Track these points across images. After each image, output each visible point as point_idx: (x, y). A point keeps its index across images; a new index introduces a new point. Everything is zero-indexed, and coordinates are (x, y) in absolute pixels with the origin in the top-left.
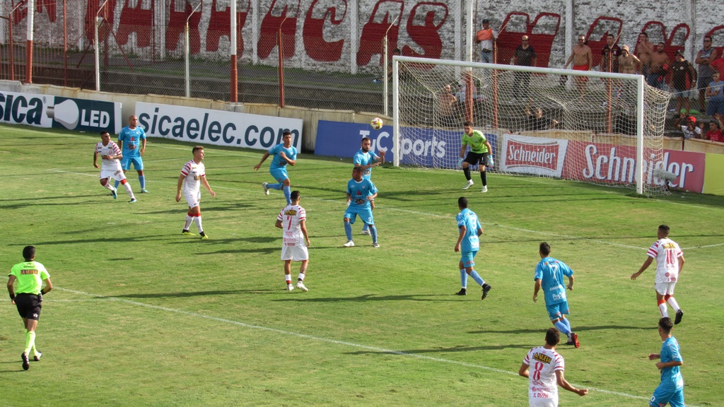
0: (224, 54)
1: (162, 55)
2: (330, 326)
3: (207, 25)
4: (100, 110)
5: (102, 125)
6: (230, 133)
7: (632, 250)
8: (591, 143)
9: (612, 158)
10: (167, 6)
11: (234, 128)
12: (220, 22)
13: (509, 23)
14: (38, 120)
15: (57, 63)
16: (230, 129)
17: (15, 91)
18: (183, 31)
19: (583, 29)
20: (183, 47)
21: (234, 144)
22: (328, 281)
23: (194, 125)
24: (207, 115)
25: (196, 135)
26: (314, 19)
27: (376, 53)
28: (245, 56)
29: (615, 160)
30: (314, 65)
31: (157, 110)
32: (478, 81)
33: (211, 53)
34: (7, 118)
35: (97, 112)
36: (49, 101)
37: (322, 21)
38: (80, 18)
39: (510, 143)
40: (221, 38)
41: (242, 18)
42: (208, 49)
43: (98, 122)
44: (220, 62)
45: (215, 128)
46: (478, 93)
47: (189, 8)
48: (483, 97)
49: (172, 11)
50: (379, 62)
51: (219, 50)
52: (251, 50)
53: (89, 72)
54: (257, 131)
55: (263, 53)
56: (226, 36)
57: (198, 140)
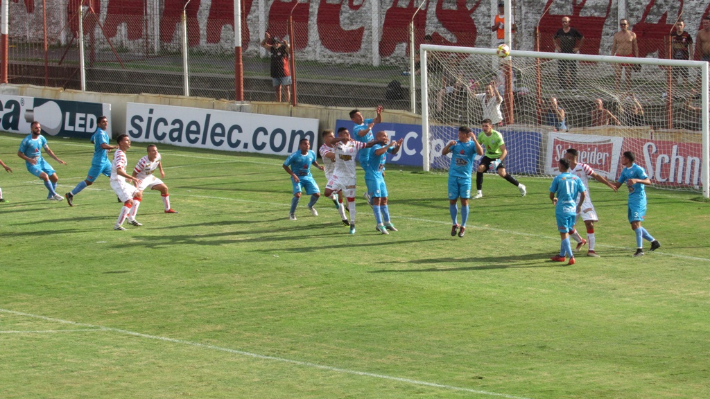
0: (227, 46)
1: (157, 48)
2: (354, 356)
3: (207, 13)
4: (87, 113)
5: (89, 130)
6: (235, 136)
7: (698, 262)
8: (648, 141)
9: (674, 157)
11: (240, 131)
12: (222, 9)
13: (552, 5)
14: (15, 125)
15: (37, 60)
16: (235, 131)
18: (180, 21)
19: (638, 10)
20: (180, 39)
21: (240, 148)
22: (351, 304)
23: (194, 128)
24: (208, 116)
25: (197, 139)
26: (330, 4)
27: (401, 42)
28: (251, 48)
29: (677, 160)
30: (331, 57)
31: (151, 111)
32: (519, 72)
33: (212, 45)
35: (83, 115)
36: (28, 103)
37: (339, 6)
38: (62, 8)
39: (556, 142)
40: (223, 28)
41: (247, 4)
42: (209, 40)
43: (84, 126)
44: (222, 55)
45: (218, 130)
46: (519, 86)
48: (524, 90)
50: (404, 52)
51: (222, 41)
53: (73, 69)
54: (266, 133)
56: (229, 26)
57: (199, 145)
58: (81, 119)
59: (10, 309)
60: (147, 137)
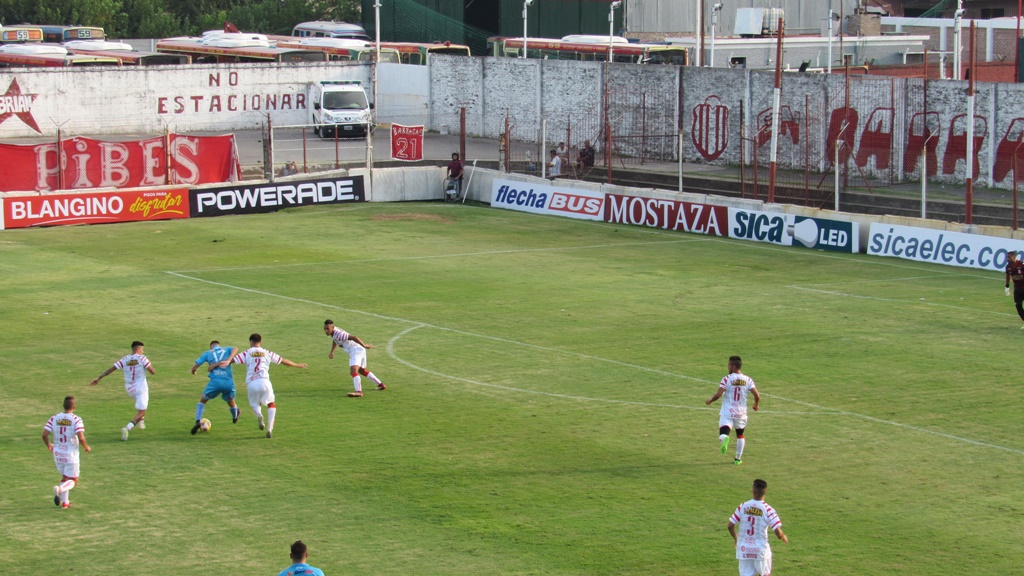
0: (960, 177)
1: (900, 177)
3: (944, 148)
4: (839, 230)
5: (840, 244)
6: (964, 254)
10: (906, 130)
11: (968, 249)
12: (957, 146)
14: (778, 238)
15: (799, 184)
16: (964, 250)
17: (758, 209)
18: (921, 154)
20: (920, 170)
21: (967, 264)
23: (927, 246)
24: (941, 236)
25: (929, 255)
28: (980, 179)
31: (891, 231)
33: (947, 175)
34: (750, 236)
35: (836, 232)
36: (789, 220)
38: (822, 141)
40: (957, 161)
41: (979, 143)
42: (945, 172)
43: (836, 240)
44: (956, 185)
45: (949, 248)
47: (927, 132)
49: (911, 134)
51: (956, 173)
52: (987, 174)
53: (829, 193)
54: (991, 252)
55: (998, 177)
56: (962, 160)
57: (930, 260)
58: (834, 234)
59: (766, 392)
60: (886, 251)
